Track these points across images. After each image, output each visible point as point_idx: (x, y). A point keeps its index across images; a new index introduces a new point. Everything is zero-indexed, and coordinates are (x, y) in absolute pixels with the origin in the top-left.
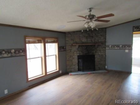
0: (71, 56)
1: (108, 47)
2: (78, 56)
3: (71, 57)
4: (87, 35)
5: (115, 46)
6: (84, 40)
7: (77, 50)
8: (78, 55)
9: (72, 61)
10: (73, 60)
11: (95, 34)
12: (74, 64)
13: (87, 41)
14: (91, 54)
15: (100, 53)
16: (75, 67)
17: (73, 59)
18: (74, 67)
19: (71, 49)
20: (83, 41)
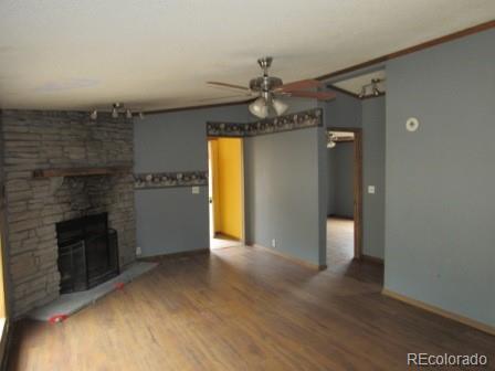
0: (29, 230)
1: (142, 179)
2: (58, 225)
3: (33, 234)
4: (84, 134)
5: (165, 178)
6: (76, 155)
7: (51, 200)
8: (59, 219)
9: (36, 253)
10: (40, 246)
11: (108, 132)
12: (44, 266)
13: (87, 157)
14: (98, 211)
15: (121, 205)
16: (50, 280)
17: (39, 242)
18: (45, 279)
19: (28, 193)
20: (73, 156)
